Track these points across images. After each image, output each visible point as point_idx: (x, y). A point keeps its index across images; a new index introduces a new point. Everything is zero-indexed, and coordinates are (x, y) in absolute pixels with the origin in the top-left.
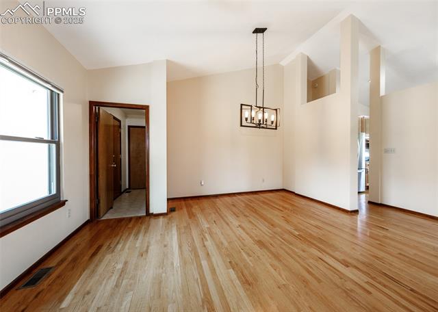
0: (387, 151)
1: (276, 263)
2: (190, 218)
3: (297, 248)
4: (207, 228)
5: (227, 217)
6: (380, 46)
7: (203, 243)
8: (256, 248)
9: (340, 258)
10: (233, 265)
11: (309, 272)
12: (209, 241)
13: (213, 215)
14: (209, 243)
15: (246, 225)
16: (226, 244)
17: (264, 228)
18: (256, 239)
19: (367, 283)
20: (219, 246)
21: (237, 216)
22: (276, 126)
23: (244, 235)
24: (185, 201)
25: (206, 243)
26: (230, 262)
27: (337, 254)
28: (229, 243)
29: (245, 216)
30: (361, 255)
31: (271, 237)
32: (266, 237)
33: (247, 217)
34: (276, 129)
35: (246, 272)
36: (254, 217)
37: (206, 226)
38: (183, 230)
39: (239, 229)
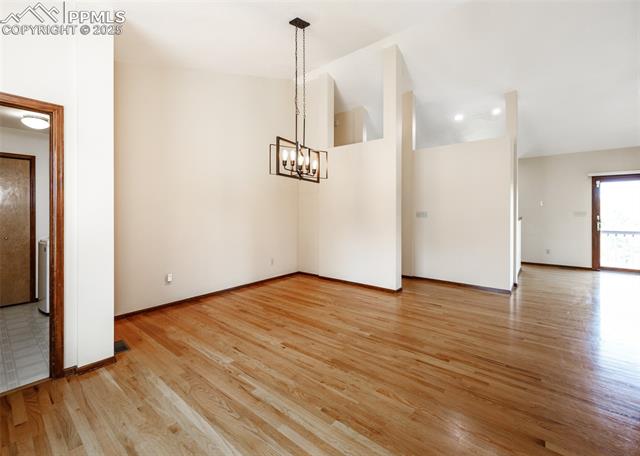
0: (419, 215)
1: (380, 386)
2: (179, 354)
3: (386, 355)
4: (233, 364)
5: (250, 335)
6: (412, 92)
7: (251, 395)
8: (338, 372)
9: (434, 353)
10: (331, 413)
11: (423, 383)
12: (259, 388)
13: (221, 336)
14: (260, 391)
15: (292, 340)
16: (291, 382)
17: (323, 339)
18: (327, 358)
19: (476, 373)
20: (282, 389)
21: (268, 330)
22: (318, 178)
23: (304, 358)
24: (131, 320)
25: (254, 392)
26: (323, 410)
27: (426, 349)
28: (294, 378)
29: (278, 325)
30: (446, 342)
31: (343, 350)
32: (336, 351)
33: (283, 326)
34: (318, 182)
35: (359, 416)
36: (294, 324)
37: (227, 361)
38: (186, 383)
39: (287, 349)
